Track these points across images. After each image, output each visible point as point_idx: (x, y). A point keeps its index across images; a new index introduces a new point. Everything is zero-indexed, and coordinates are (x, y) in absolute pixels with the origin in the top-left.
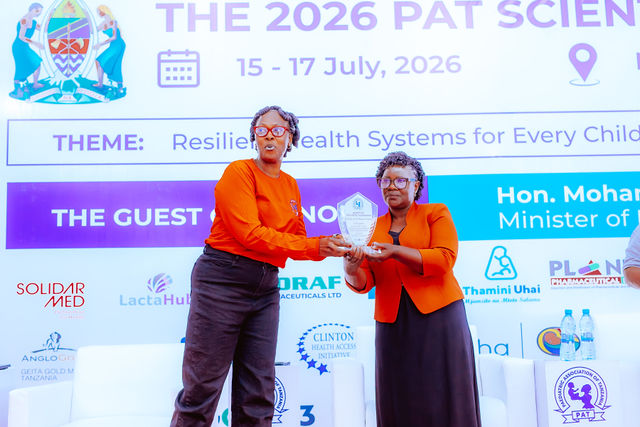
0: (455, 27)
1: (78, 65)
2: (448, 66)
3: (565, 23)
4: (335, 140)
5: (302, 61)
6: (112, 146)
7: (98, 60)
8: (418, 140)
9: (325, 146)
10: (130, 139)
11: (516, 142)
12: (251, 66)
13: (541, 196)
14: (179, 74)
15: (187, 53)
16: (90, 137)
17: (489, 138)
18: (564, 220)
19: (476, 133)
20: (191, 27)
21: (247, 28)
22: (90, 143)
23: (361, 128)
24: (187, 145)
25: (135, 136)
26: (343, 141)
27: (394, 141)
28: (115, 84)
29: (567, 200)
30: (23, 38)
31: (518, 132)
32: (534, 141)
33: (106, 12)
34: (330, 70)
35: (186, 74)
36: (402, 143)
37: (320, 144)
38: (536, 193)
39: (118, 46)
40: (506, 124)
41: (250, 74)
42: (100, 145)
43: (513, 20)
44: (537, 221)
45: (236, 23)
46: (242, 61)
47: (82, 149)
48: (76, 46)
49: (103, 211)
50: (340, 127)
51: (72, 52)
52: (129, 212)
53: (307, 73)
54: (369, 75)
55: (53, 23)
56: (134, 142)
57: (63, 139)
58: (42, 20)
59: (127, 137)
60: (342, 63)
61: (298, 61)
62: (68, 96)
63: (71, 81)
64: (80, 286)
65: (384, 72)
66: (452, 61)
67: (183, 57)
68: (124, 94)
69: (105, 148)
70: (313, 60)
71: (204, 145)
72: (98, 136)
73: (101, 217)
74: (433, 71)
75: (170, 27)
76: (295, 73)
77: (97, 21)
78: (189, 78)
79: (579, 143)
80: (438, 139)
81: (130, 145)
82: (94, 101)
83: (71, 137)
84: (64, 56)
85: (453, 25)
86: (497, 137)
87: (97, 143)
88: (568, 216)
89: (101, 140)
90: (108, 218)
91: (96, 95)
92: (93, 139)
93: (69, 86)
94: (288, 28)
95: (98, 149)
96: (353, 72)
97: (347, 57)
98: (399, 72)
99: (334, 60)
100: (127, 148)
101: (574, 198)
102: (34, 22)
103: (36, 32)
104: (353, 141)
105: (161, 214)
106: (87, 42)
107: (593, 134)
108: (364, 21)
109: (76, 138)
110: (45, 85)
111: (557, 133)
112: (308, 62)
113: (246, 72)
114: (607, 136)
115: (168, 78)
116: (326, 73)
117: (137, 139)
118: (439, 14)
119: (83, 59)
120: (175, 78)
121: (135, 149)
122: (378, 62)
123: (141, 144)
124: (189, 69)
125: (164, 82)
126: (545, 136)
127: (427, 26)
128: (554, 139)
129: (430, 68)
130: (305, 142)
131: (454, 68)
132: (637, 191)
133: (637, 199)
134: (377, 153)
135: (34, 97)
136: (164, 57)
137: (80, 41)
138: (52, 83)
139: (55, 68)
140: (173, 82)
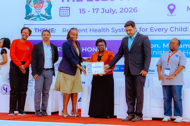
1: (40, 11)
2: (134, 10)
4: (103, 30)
5: (95, 10)
7: (45, 9)
9: (100, 32)
10: (52, 30)
11: (151, 31)
12: (83, 11)
13: (156, 46)
14: (65, 13)
15: (67, 7)
16: (43, 29)
17: (143, 30)
18: (162, 52)
19: (140, 29)
20: (68, 1)
21: (82, 1)
23: (110, 27)
24: (66, 31)
25: (54, 29)
26: (105, 31)
27: (118, 31)
28: (49, 16)
29: (164, 47)
30: (28, 4)
31: (152, 28)
32: (156, 31)
34: (103, 12)
36: (120, 31)
38: (155, 45)
39: (50, 6)
40: (148, 26)
41: (82, 13)
44: (155, 53)
46: (80, 9)
48: (40, 6)
50: (104, 27)
51: (39, 7)
53: (97, 13)
54: (113, 13)
56: (53, 30)
57: (37, 30)
59: (52, 29)
60: (106, 10)
62: (38, 19)
65: (117, 12)
66: (135, 9)
67: (66, 8)
68: (51, 18)
70: (98, 9)
74: (130, 12)
75: (63, 1)
76: (94, 13)
79: (169, 32)
81: (52, 31)
83: (38, 29)
84: (37, 9)
86: (146, 30)
88: (163, 51)
91: (45, 19)
93: (38, 16)
96: (108, 12)
97: (107, 8)
98: (120, 12)
99: (104, 9)
100: (52, 32)
101: (166, 47)
102: (31, 0)
103: (31, 2)
104: (108, 30)
105: (59, 48)
106: (43, 5)
107: (172, 29)
109: (40, 29)
110: (33, 16)
111: (163, 29)
113: (81, 12)
114: (177, 29)
115: (62, 14)
116: (101, 12)
117: (54, 30)
119: (42, 9)
120: (64, 14)
122: (115, 10)
123: (55, 31)
124: (67, 12)
125: (61, 15)
126: (159, 30)
128: (161, 30)
129: (129, 11)
130: (95, 31)
131: (135, 11)
132: (184, 45)
133: (184, 47)
134: (114, 34)
135: (30, 19)
136: (61, 9)
137: (41, 5)
138: (34, 15)
139: (35, 11)
140: (63, 15)
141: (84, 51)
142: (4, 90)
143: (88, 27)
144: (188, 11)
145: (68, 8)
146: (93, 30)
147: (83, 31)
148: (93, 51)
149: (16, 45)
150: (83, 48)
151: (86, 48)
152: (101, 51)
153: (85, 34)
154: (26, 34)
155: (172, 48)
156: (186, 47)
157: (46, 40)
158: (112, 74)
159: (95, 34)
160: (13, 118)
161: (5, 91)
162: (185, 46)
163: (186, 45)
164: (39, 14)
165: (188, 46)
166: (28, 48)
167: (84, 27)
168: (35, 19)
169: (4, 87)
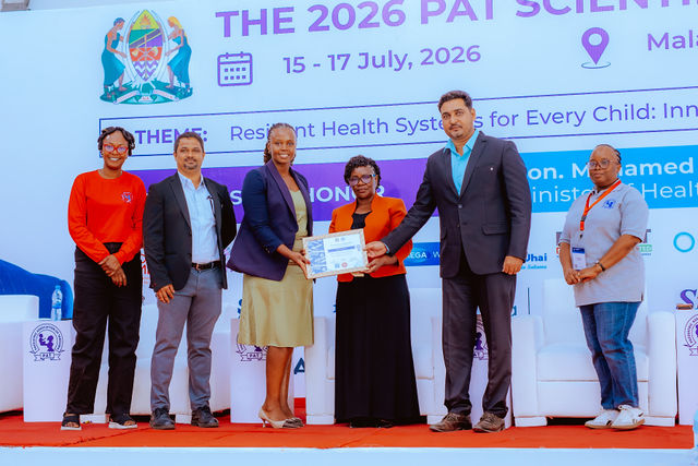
0: (476, 19)
1: (153, 71)
2: (469, 55)
3: (580, 9)
4: (367, 127)
5: (339, 57)
7: (169, 64)
9: (358, 132)
11: (529, 123)
12: (296, 64)
13: (550, 173)
14: (235, 74)
15: (242, 55)
16: (164, 131)
17: (503, 121)
18: (571, 194)
19: (492, 117)
20: (245, 32)
21: (292, 30)
22: (164, 136)
23: (389, 115)
24: (242, 136)
25: (200, 129)
26: (374, 128)
27: (419, 126)
28: (183, 85)
29: (574, 176)
30: (109, 49)
31: (531, 114)
32: (546, 123)
33: (176, 23)
34: (363, 64)
35: (241, 73)
36: (426, 128)
37: (355, 131)
38: (546, 170)
39: (185, 51)
40: (520, 108)
41: (294, 71)
43: (530, 9)
44: (545, 196)
45: (283, 26)
46: (288, 60)
47: (158, 142)
48: (152, 54)
50: (371, 115)
51: (148, 59)
53: (343, 69)
54: (398, 67)
55: (132, 34)
57: (143, 134)
58: (124, 32)
60: (374, 58)
61: (336, 58)
62: (146, 97)
63: (148, 84)
65: (410, 64)
66: (471, 51)
67: (239, 59)
68: (190, 94)
70: (348, 56)
71: (256, 135)
72: (170, 130)
74: (454, 61)
75: (227, 33)
76: (333, 69)
77: (168, 31)
78: (244, 77)
79: (589, 124)
82: (167, 100)
83: (149, 132)
84: (142, 63)
85: (474, 18)
86: (511, 120)
87: (170, 136)
88: (575, 190)
89: (172, 134)
91: (168, 96)
92: (166, 133)
93: (147, 88)
94: (327, 28)
95: (171, 141)
96: (383, 65)
97: (378, 52)
98: (424, 63)
99: (366, 55)
101: (582, 174)
102: (119, 35)
103: (120, 42)
104: (383, 127)
106: (160, 50)
107: (600, 114)
108: (394, 18)
109: (153, 133)
110: (128, 88)
111: (568, 114)
112: (343, 59)
113: (291, 70)
114: (616, 114)
115: (226, 78)
116: (360, 67)
117: (201, 132)
118: (462, 8)
119: (157, 65)
120: (232, 78)
122: (406, 55)
123: (206, 136)
124: (244, 69)
125: (223, 81)
126: (556, 118)
127: (450, 19)
128: (565, 120)
129: (452, 58)
130: (341, 130)
131: (474, 57)
132: (642, 166)
133: (642, 173)
134: (403, 137)
135: (120, 99)
136: (223, 60)
137: (155, 49)
138: (133, 87)
139: (135, 73)
140: (230, 81)
142: (43, 344)
144: (650, 49)
145: (247, 58)
146: (334, 128)
147: (300, 132)
148: (337, 199)
149: (84, 191)
152: (363, 195)
154: (116, 149)
155: (602, 179)
156: (651, 173)
157: (190, 169)
158: (404, 275)
159: (339, 140)
160: (79, 439)
161: (45, 348)
162: (646, 169)
163: (651, 167)
164: (148, 81)
165: (655, 169)
166: (126, 198)
168: (137, 98)
169: (41, 336)
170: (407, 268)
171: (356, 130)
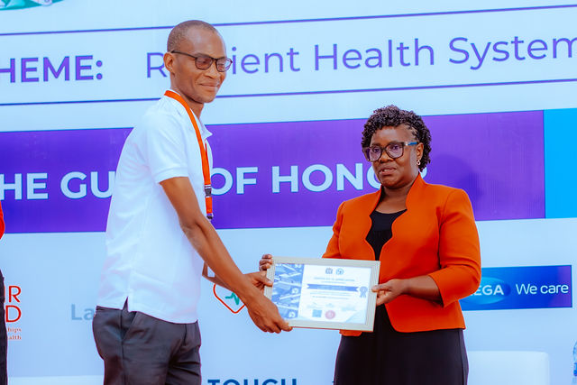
4: (396, 54)
6: (56, 75)
8: (530, 50)
9: (380, 64)
10: (83, 63)
16: (24, 61)
22: (24, 70)
23: (436, 33)
25: (90, 58)
26: (409, 56)
27: (491, 53)
36: (504, 56)
37: (372, 62)
42: (39, 74)
47: (13, 80)
49: (44, 176)
50: (404, 32)
52: (82, 176)
56: (89, 67)
59: (78, 59)
64: (15, 291)
69: (46, 79)
72: (36, 59)
73: (43, 186)
80: (563, 47)
81: (84, 73)
87: (35, 69)
89: (40, 65)
90: (53, 186)
92: (29, 65)
95: (37, 80)
100: (78, 77)
104: (424, 54)
117: (92, 63)
121: (91, 78)
123: (99, 70)
130: (349, 59)
134: (463, 73)
141: (285, 186)
143: (303, 39)
146: (335, 57)
147: (274, 61)
148: (340, 187)
150: (276, 170)
151: (294, 169)
153: (288, 80)
159: (344, 77)
167: (280, 40)
170: (465, 314)
171: (376, 59)
